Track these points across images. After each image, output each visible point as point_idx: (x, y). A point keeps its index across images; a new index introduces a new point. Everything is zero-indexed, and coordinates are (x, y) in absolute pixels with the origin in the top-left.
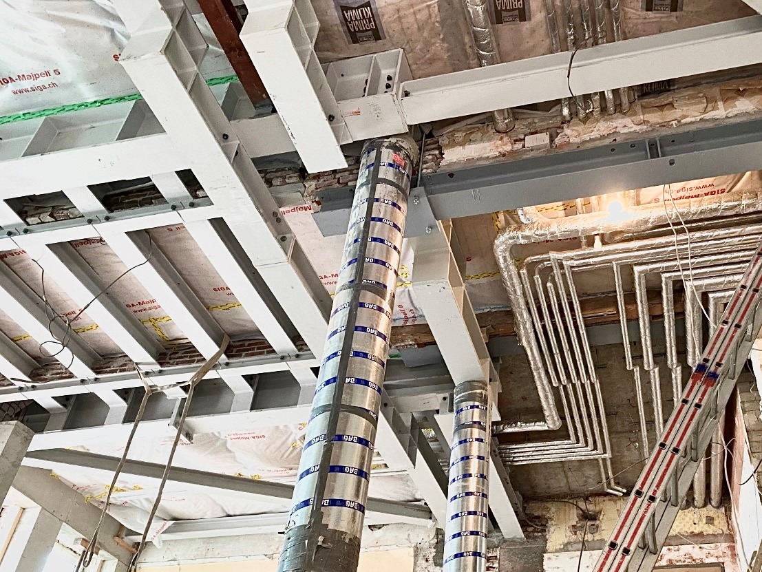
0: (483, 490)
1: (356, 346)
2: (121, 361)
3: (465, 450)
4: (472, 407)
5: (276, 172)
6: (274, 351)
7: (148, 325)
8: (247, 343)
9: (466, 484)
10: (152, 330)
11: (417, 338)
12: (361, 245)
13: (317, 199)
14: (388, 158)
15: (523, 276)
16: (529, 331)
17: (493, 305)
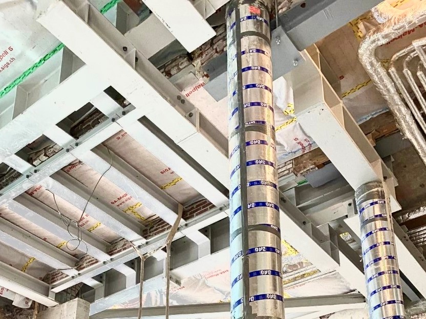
0: (393, 268)
1: (251, 178)
2: (122, 243)
3: (373, 241)
4: (372, 204)
5: (171, 63)
6: (214, 206)
7: (129, 212)
8: (195, 206)
9: (377, 267)
10: (133, 215)
11: (316, 161)
12: (238, 95)
13: (205, 73)
14: (245, 12)
15: (392, 74)
16: (410, 123)
17: (373, 111)
